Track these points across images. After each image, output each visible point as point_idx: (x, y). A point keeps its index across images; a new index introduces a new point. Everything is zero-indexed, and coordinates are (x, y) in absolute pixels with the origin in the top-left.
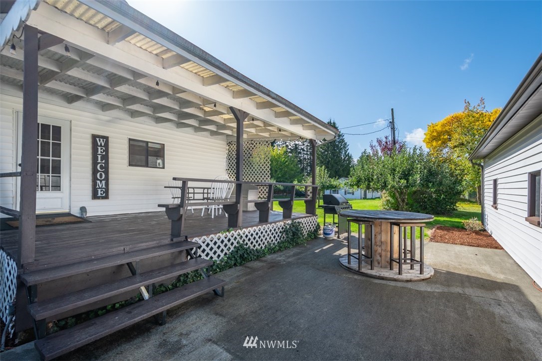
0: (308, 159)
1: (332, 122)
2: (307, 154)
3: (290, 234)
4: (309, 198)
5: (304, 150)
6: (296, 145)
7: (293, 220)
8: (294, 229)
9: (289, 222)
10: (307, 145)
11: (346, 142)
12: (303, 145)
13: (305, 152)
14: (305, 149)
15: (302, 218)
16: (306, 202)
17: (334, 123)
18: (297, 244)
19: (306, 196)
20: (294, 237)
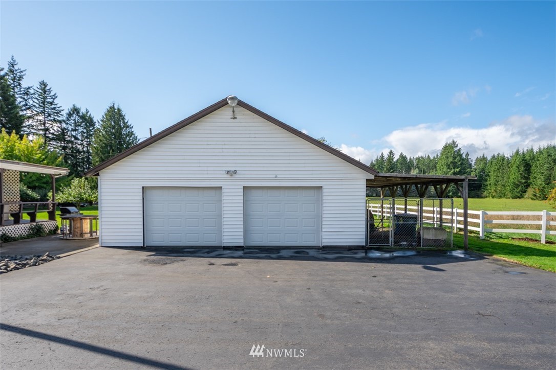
0: (84, 152)
1: (116, 107)
2: (82, 144)
3: (35, 231)
4: (51, 210)
5: (76, 138)
6: (63, 129)
7: (37, 223)
8: (37, 228)
9: (35, 224)
10: (82, 131)
11: (136, 135)
12: (75, 130)
13: (79, 142)
14: (80, 138)
15: (44, 222)
16: (48, 212)
17: (119, 110)
18: (40, 236)
19: (48, 209)
20: (37, 232)
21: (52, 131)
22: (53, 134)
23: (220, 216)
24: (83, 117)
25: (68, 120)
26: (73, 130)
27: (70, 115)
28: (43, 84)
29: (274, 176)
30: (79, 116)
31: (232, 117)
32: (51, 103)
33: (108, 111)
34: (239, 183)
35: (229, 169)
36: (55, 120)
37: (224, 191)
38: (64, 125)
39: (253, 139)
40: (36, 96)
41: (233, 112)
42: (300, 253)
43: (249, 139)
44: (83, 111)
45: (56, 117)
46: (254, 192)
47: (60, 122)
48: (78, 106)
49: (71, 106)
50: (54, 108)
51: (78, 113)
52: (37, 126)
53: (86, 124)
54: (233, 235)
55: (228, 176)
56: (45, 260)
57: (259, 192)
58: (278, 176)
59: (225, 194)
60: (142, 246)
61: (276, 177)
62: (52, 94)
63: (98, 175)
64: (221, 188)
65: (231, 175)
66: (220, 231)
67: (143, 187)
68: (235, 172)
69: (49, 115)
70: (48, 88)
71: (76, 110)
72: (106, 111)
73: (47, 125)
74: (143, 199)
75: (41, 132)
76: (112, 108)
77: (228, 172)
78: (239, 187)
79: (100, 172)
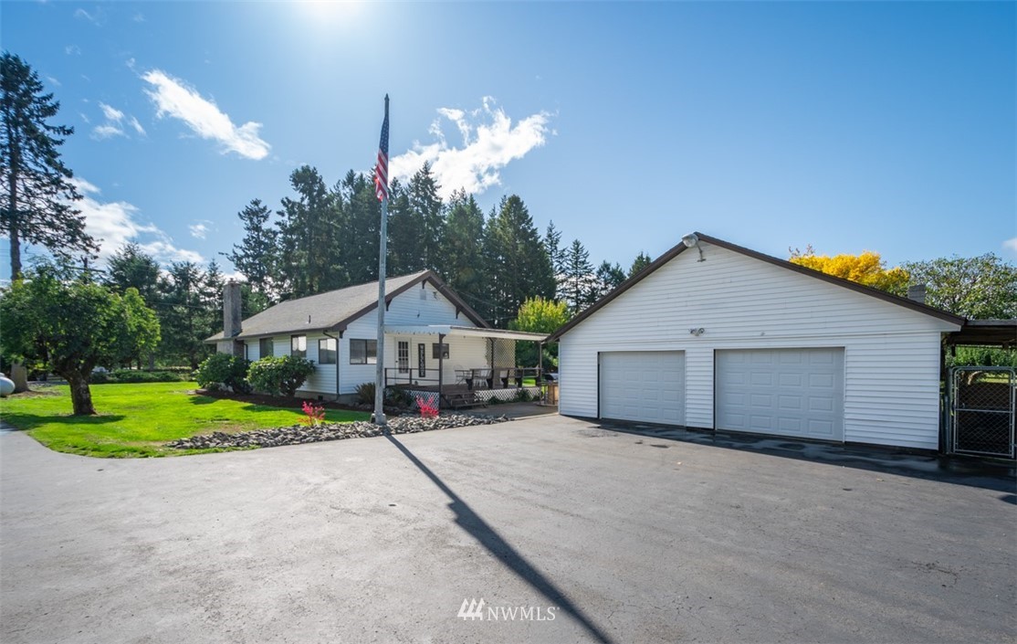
3: (521, 396)
7: (523, 388)
8: (523, 393)
9: (521, 389)
15: (530, 388)
18: (525, 401)
19: (535, 375)
20: (523, 397)
21: (583, 293)
22: (584, 295)
23: (683, 387)
24: (613, 273)
25: (598, 278)
26: (602, 289)
27: (600, 273)
28: (577, 243)
29: (760, 333)
30: (609, 272)
31: (699, 259)
32: (583, 263)
33: (636, 262)
34: (708, 345)
35: (694, 327)
36: (586, 281)
37: (687, 355)
38: (594, 285)
39: (728, 285)
40: (570, 257)
41: (701, 252)
42: (791, 447)
43: (723, 286)
44: (613, 266)
45: (588, 277)
46: (731, 357)
47: (591, 282)
48: (608, 262)
49: (602, 263)
50: (586, 268)
51: (608, 269)
52: (570, 289)
53: (616, 281)
54: (698, 413)
55: (693, 336)
56: (500, 421)
57: (739, 357)
58: (766, 333)
59: (688, 360)
60: (596, 416)
61: (763, 335)
62: (584, 252)
63: (558, 340)
64: (683, 352)
65: (697, 335)
66: (682, 407)
67: (599, 353)
68: (701, 331)
69: (581, 276)
70: (580, 247)
71: (606, 267)
72: (633, 263)
73: (579, 287)
74: (599, 365)
75: (574, 295)
76: (641, 258)
77: (692, 331)
78: (708, 350)
79: (561, 338)
